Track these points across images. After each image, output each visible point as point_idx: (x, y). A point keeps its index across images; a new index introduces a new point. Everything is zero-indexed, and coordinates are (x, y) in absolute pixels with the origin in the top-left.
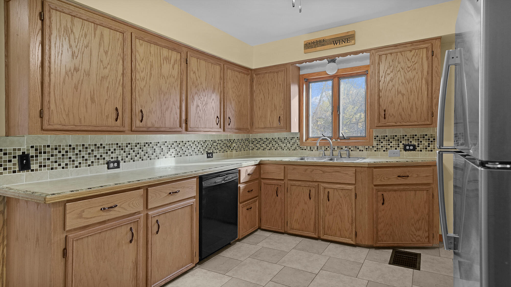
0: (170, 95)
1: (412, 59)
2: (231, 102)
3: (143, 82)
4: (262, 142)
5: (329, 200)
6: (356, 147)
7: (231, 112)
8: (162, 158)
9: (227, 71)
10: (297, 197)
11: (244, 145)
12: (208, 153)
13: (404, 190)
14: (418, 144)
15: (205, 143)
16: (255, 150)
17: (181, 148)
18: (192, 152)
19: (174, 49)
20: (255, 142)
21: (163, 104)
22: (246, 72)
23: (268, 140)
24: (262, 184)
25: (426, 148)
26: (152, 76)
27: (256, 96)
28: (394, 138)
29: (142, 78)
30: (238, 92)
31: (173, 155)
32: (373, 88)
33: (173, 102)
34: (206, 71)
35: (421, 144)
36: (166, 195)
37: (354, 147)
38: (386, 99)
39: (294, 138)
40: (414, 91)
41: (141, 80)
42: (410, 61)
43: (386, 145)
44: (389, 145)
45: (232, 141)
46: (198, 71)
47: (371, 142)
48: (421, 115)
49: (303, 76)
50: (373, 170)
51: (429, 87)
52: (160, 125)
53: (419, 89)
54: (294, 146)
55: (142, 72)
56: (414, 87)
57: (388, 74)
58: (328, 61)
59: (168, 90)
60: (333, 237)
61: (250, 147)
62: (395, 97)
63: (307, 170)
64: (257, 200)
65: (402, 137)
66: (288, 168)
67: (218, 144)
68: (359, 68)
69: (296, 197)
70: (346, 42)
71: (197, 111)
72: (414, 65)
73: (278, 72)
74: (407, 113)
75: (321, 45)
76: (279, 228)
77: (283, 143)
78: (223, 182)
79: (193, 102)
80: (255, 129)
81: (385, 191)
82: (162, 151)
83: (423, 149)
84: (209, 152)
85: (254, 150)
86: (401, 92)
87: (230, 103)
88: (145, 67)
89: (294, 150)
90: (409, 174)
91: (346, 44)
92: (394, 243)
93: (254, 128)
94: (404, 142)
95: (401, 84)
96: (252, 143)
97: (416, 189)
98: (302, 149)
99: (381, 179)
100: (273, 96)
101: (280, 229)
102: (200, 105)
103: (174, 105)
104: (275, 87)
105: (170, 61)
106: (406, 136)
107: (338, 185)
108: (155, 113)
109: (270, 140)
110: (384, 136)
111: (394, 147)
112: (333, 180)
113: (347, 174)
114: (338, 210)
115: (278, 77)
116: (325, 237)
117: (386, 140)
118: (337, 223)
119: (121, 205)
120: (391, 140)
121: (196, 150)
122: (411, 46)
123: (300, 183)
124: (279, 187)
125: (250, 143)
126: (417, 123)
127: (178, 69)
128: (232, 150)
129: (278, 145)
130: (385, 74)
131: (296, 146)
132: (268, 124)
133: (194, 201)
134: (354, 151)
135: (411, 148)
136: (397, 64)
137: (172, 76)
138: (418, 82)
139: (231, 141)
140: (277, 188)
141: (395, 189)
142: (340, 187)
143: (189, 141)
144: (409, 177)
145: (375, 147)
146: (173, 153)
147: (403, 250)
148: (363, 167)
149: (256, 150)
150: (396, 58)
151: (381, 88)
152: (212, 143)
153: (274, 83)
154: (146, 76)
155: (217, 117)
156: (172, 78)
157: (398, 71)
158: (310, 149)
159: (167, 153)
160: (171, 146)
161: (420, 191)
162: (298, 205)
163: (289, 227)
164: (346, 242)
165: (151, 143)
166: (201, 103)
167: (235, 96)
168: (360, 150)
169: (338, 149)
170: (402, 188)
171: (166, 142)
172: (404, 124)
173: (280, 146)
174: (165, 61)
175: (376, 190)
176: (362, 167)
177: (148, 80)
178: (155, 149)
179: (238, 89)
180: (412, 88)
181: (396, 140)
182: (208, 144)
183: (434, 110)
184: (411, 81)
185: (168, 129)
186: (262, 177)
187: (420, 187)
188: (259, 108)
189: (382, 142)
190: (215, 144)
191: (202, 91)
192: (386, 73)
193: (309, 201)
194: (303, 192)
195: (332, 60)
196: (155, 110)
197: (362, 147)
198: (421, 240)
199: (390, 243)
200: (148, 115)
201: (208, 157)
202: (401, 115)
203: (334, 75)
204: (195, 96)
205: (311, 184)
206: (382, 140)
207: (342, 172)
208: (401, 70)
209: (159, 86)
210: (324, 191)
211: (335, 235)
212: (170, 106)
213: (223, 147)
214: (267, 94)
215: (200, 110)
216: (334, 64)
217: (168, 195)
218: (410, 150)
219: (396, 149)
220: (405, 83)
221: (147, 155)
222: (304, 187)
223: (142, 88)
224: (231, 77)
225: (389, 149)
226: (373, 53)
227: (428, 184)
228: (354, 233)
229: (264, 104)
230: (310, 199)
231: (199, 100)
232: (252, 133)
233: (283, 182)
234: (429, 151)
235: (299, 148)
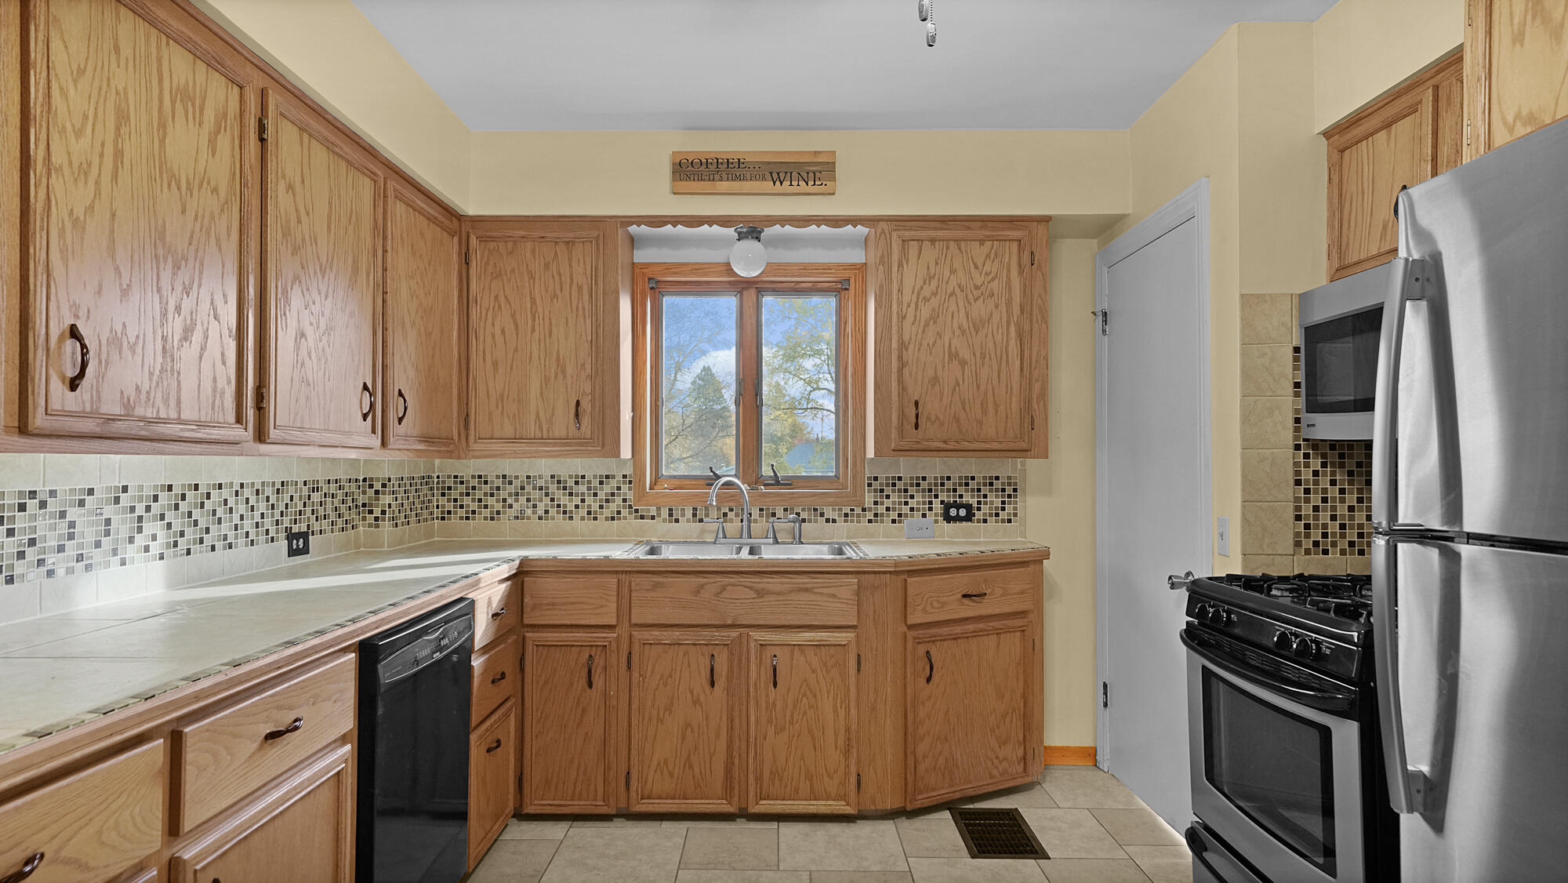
0: (201, 273)
1: (983, 266)
2: (406, 332)
3: (81, 184)
4: (486, 488)
5: (775, 685)
6: (816, 510)
7: (405, 371)
8: (107, 565)
9: (395, 204)
10: (665, 685)
11: (417, 501)
12: (291, 536)
13: (976, 634)
14: (979, 503)
15: (283, 493)
16: (454, 520)
17: (190, 514)
18: (231, 534)
19: (214, 64)
20: (456, 489)
21: (171, 308)
22: (447, 222)
23: (510, 483)
24: (531, 648)
25: (997, 515)
26: (122, 162)
27: (480, 319)
28: (918, 485)
29: (76, 165)
30: (426, 294)
31: (155, 548)
32: (884, 335)
33: (212, 303)
34: (331, 190)
35: (986, 503)
36: (255, 745)
37: (809, 510)
38: (920, 373)
39: (613, 477)
40: (990, 356)
41: (73, 173)
42: (980, 270)
43: (900, 503)
44: (906, 503)
45: (378, 486)
46: (303, 182)
47: (859, 494)
48: (1006, 423)
49: (647, 268)
50: (906, 580)
51: (1026, 349)
52: (158, 412)
53: (1002, 351)
54: (613, 507)
55: (79, 133)
56: (991, 345)
57: (926, 300)
58: (739, 233)
59: (190, 244)
60: (789, 802)
61: (435, 510)
62: (944, 367)
63: (702, 586)
64: (512, 709)
65: (939, 482)
66: (633, 584)
67: (325, 497)
68: (826, 268)
69: (661, 683)
70: (811, 183)
71: (297, 355)
72: (989, 282)
73: (573, 242)
74: (973, 415)
75: (730, 176)
76: (595, 800)
77: (571, 494)
78: (437, 656)
79: (285, 314)
80: (475, 442)
81: (934, 641)
82: (107, 533)
83: (991, 515)
84: (296, 529)
85: (450, 519)
86: (957, 354)
87: (403, 332)
88: (92, 110)
89: (613, 519)
90: (987, 589)
91: (810, 189)
92: (953, 789)
93: (472, 438)
94: (943, 496)
95: (958, 332)
96: (443, 495)
97: (1001, 629)
98: (642, 517)
99: (925, 607)
100: (551, 324)
101: (602, 803)
102: (309, 331)
103: (215, 318)
104: (558, 292)
105: (201, 113)
106: (949, 478)
107: (806, 634)
108: (139, 349)
109: (517, 483)
110: (893, 478)
111: (918, 510)
112: (788, 618)
113: (834, 596)
114: (805, 713)
115: (570, 260)
116: (765, 806)
117: (900, 491)
118: (802, 754)
119: (61, 848)
120: (912, 490)
121: (248, 525)
122: (981, 228)
123: (676, 634)
124: (599, 653)
125: (435, 491)
126: (996, 443)
127: (233, 156)
128: (376, 519)
129: (552, 500)
130: (918, 298)
131: (618, 506)
132: (533, 426)
133: (345, 753)
134: (810, 521)
135: (963, 512)
136: (947, 274)
137: (209, 183)
138: (1000, 332)
139: (371, 486)
140: (591, 656)
141: (958, 634)
142: (812, 638)
143: (220, 486)
144: (986, 597)
145: (870, 509)
146: (154, 538)
147: (971, 806)
148: (879, 572)
149: (461, 518)
150: (944, 255)
151: (906, 338)
152: (305, 492)
153: (556, 277)
154: (96, 161)
155: (365, 387)
156: (209, 193)
157: (951, 295)
158: (671, 515)
159: (131, 540)
160: (148, 509)
161: (1008, 635)
162: (667, 713)
163: (637, 791)
164: (829, 812)
165: (53, 493)
166: (311, 324)
167: (417, 310)
168: (828, 521)
169: (761, 516)
170: (972, 629)
171: (125, 489)
172: (966, 445)
173: (559, 506)
174: (179, 106)
175: (914, 638)
176: (875, 573)
177: (106, 179)
178: (72, 525)
179: (426, 282)
180: (984, 348)
181: (924, 491)
182: (292, 497)
183: (1035, 411)
184: (983, 327)
185: (193, 430)
186: (526, 621)
187: (1007, 621)
188: (495, 364)
189: (888, 497)
190: (316, 497)
191: (315, 273)
192: (919, 294)
193: (708, 692)
194: (689, 666)
195: (752, 230)
196: (137, 337)
197: (834, 510)
198: (1010, 771)
199: (944, 792)
200: (104, 356)
201: (292, 552)
202: (958, 421)
203: (753, 280)
204: (292, 289)
205: (716, 634)
206: (888, 490)
207: (816, 590)
208: (958, 291)
209: (156, 221)
210: (761, 655)
211: (795, 795)
212: (199, 323)
213: (343, 508)
214: (529, 316)
215: (309, 354)
216: (755, 243)
217: (261, 747)
218: (958, 519)
219: (924, 516)
220: (967, 330)
221: (31, 554)
222: (692, 646)
223: (78, 218)
224: (405, 235)
225: (906, 515)
226: (883, 229)
227: (1022, 614)
228: (853, 779)
229: (516, 350)
230: (712, 684)
231: (306, 309)
232: (463, 455)
233: (615, 635)
234: (1003, 521)
235: (630, 513)
